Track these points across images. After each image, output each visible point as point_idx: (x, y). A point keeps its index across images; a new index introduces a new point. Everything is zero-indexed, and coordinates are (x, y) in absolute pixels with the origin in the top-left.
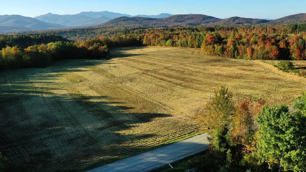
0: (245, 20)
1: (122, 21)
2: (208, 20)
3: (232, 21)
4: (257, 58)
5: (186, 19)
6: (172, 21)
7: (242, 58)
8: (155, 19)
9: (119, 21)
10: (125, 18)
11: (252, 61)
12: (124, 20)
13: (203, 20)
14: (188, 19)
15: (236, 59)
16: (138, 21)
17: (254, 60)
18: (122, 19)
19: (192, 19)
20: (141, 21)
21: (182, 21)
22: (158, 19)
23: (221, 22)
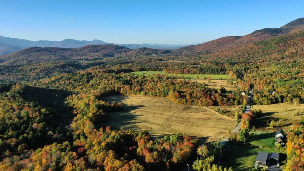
0: (152, 50)
1: (33, 51)
2: (120, 50)
3: (142, 51)
4: (204, 105)
5: (100, 50)
6: (86, 51)
7: (196, 105)
8: (69, 49)
9: (30, 52)
10: (37, 49)
11: (202, 107)
12: (36, 51)
13: (116, 50)
14: (102, 49)
15: (193, 106)
16: (51, 52)
17: (203, 106)
18: (34, 50)
19: (105, 49)
20: (55, 52)
21: (97, 52)
22: (72, 49)
23: (132, 52)
